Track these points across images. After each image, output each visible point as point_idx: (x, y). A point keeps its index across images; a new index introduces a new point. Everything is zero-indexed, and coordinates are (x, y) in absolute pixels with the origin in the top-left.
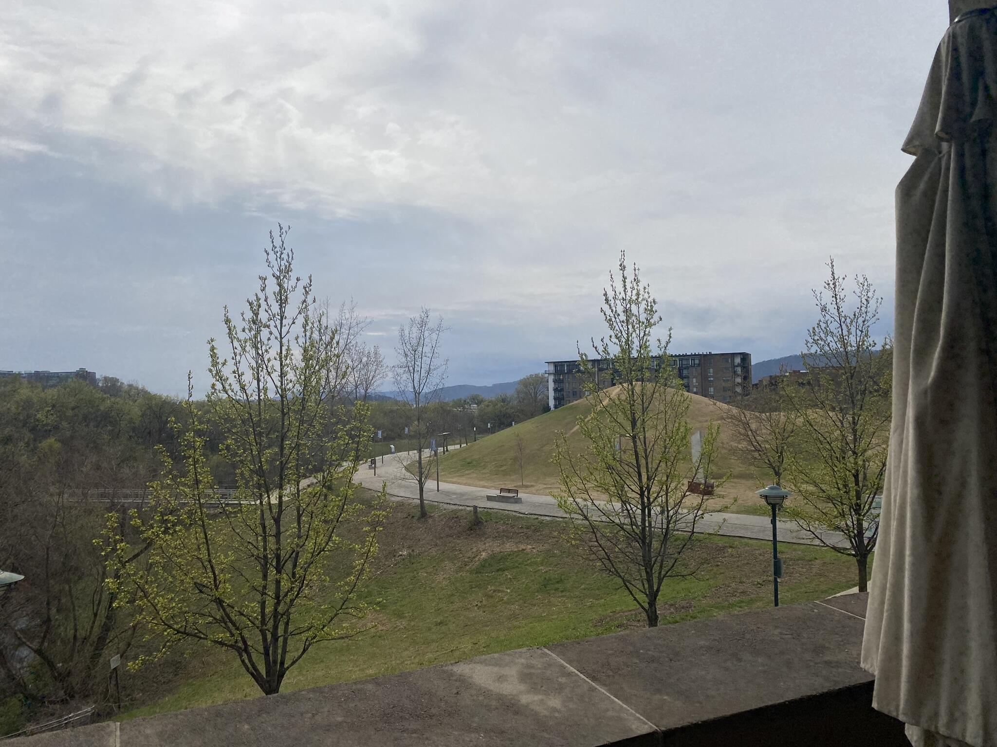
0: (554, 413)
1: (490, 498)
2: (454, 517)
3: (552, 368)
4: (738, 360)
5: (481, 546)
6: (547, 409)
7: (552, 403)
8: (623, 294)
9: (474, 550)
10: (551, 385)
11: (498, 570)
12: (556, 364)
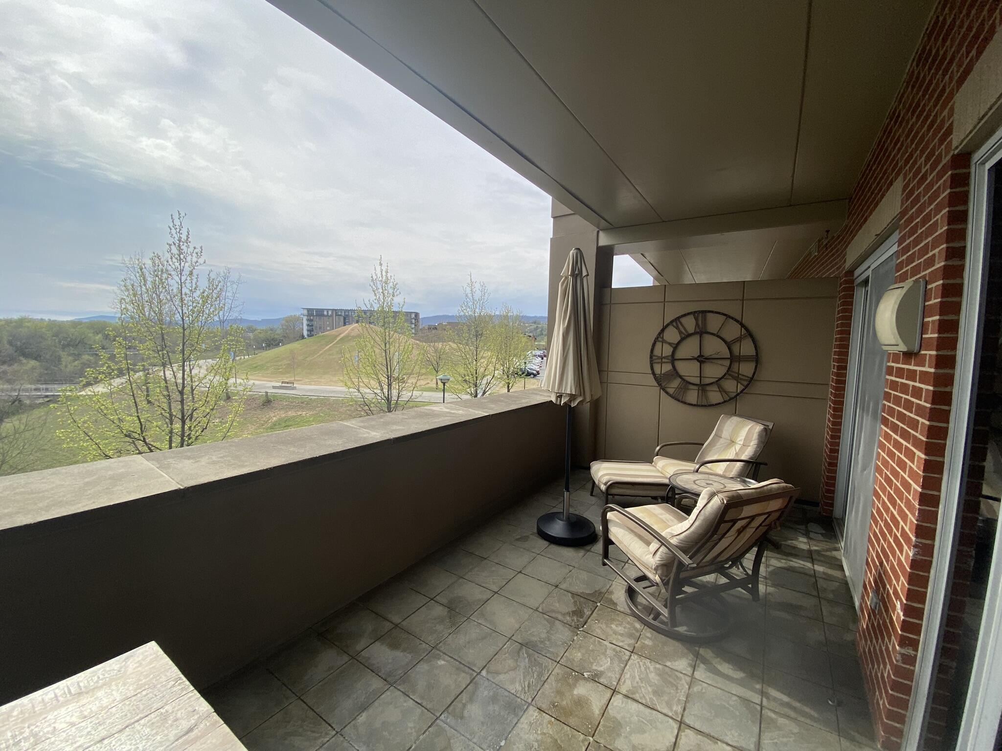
0: (308, 340)
1: (274, 387)
2: (252, 399)
3: (305, 312)
4: (413, 316)
5: (272, 415)
6: (303, 337)
7: (305, 333)
8: (381, 278)
9: (267, 416)
10: (305, 322)
11: (285, 427)
12: (309, 310)
